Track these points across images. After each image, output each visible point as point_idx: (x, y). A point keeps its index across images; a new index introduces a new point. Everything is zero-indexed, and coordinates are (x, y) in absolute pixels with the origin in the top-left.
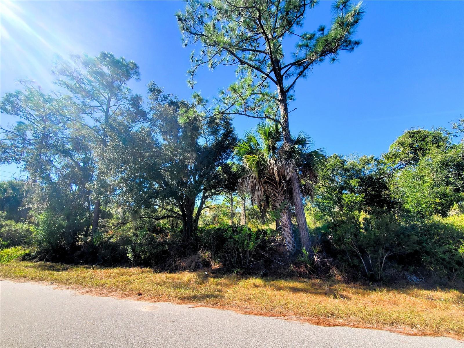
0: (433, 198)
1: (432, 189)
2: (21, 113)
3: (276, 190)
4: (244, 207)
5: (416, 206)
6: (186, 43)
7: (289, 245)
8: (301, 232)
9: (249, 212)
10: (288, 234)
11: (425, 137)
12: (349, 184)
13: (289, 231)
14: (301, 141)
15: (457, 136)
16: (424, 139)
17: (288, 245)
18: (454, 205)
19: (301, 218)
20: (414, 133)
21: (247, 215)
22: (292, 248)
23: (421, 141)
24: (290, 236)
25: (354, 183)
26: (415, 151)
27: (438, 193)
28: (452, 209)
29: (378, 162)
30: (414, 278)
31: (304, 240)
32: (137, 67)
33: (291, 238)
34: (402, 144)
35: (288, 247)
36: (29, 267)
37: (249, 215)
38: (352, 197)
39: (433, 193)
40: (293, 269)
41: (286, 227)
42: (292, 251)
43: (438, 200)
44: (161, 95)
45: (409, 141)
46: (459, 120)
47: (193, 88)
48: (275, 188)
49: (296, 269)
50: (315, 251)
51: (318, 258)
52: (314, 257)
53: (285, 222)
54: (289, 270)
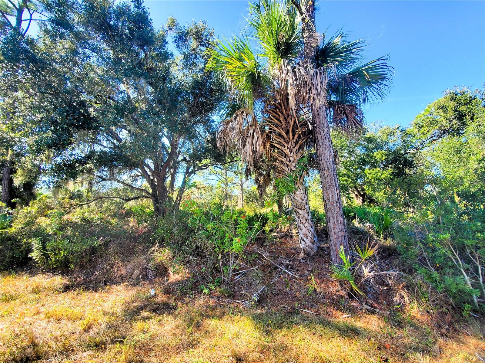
4: (242, 189)
7: (305, 239)
9: (247, 195)
10: (304, 221)
11: (472, 98)
12: (372, 157)
13: (306, 215)
16: (470, 101)
17: (303, 240)
20: (457, 94)
21: (244, 198)
22: (311, 245)
24: (307, 224)
25: (379, 155)
29: (405, 133)
31: (335, 233)
33: (309, 228)
34: (444, 108)
35: (303, 242)
37: (247, 198)
38: (377, 173)
40: (316, 286)
41: (301, 209)
42: (309, 250)
49: (323, 288)
50: (361, 256)
51: (371, 270)
52: (363, 267)
53: (300, 201)
54: (307, 289)
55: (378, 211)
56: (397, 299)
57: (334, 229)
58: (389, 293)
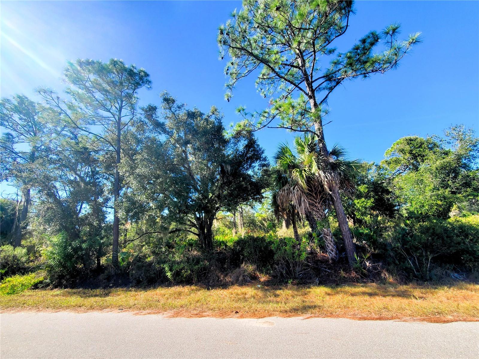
0: (434, 201)
1: (433, 192)
2: (7, 123)
3: (315, 200)
5: (420, 208)
6: (222, 56)
7: (332, 252)
8: (346, 240)
10: (330, 242)
11: (422, 143)
12: (358, 189)
13: (331, 239)
14: (335, 153)
15: (450, 143)
16: (421, 145)
18: (454, 206)
19: (345, 226)
20: (411, 140)
22: (335, 255)
23: (417, 148)
25: (362, 189)
26: (415, 157)
27: (438, 195)
28: (452, 210)
29: (379, 167)
30: (456, 275)
31: (349, 248)
32: (147, 75)
33: (333, 246)
34: (402, 151)
35: (330, 255)
36: (57, 295)
38: (363, 202)
39: (434, 196)
40: (344, 275)
41: (328, 236)
42: (335, 258)
43: (439, 202)
44: (175, 105)
45: (407, 148)
46: (450, 128)
47: (229, 101)
48: (314, 198)
49: (348, 275)
50: (364, 257)
51: (370, 263)
52: (366, 262)
53: (327, 231)
54: (341, 276)
55: (367, 231)
56: (383, 275)
57: (348, 245)
58: (379, 274)
